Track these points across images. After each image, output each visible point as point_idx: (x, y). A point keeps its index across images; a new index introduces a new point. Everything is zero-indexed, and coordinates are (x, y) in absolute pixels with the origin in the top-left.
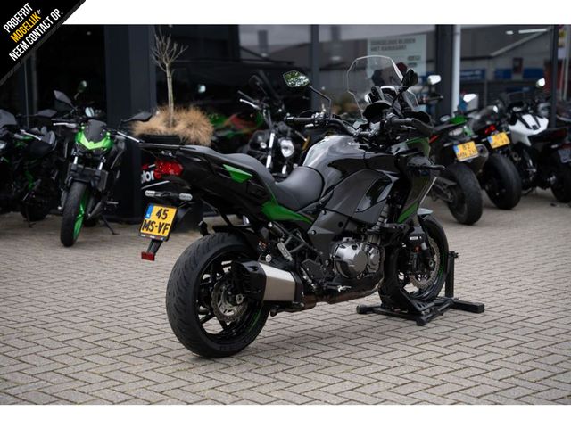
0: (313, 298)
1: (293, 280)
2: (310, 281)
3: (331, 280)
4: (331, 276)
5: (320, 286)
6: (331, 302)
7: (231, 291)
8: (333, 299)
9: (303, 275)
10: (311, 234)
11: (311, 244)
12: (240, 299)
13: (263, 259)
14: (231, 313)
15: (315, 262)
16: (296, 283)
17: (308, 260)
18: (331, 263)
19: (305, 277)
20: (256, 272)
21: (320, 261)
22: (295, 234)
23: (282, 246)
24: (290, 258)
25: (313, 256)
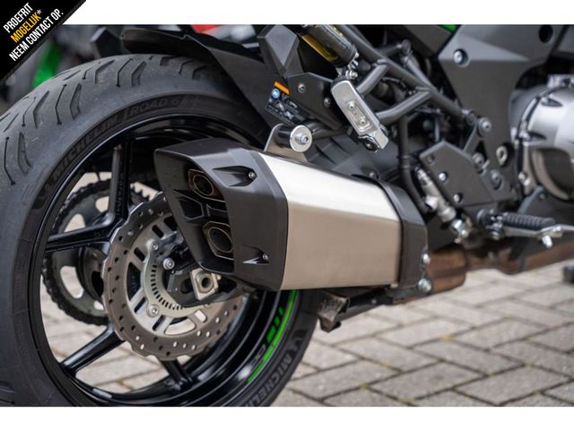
0: (456, 260)
1: (391, 215)
2: (448, 212)
3: (513, 207)
4: (513, 195)
5: (480, 228)
6: (511, 268)
7: (173, 256)
8: (518, 262)
9: (423, 194)
10: (451, 63)
11: (451, 94)
12: (205, 282)
13: (283, 141)
14: (183, 328)
15: (463, 153)
16: (402, 223)
17: (442, 144)
18: (514, 153)
19: (433, 201)
20: (250, 188)
21: (480, 149)
22: (397, 57)
23: (347, 94)
24: (381, 139)
25: (458, 132)
